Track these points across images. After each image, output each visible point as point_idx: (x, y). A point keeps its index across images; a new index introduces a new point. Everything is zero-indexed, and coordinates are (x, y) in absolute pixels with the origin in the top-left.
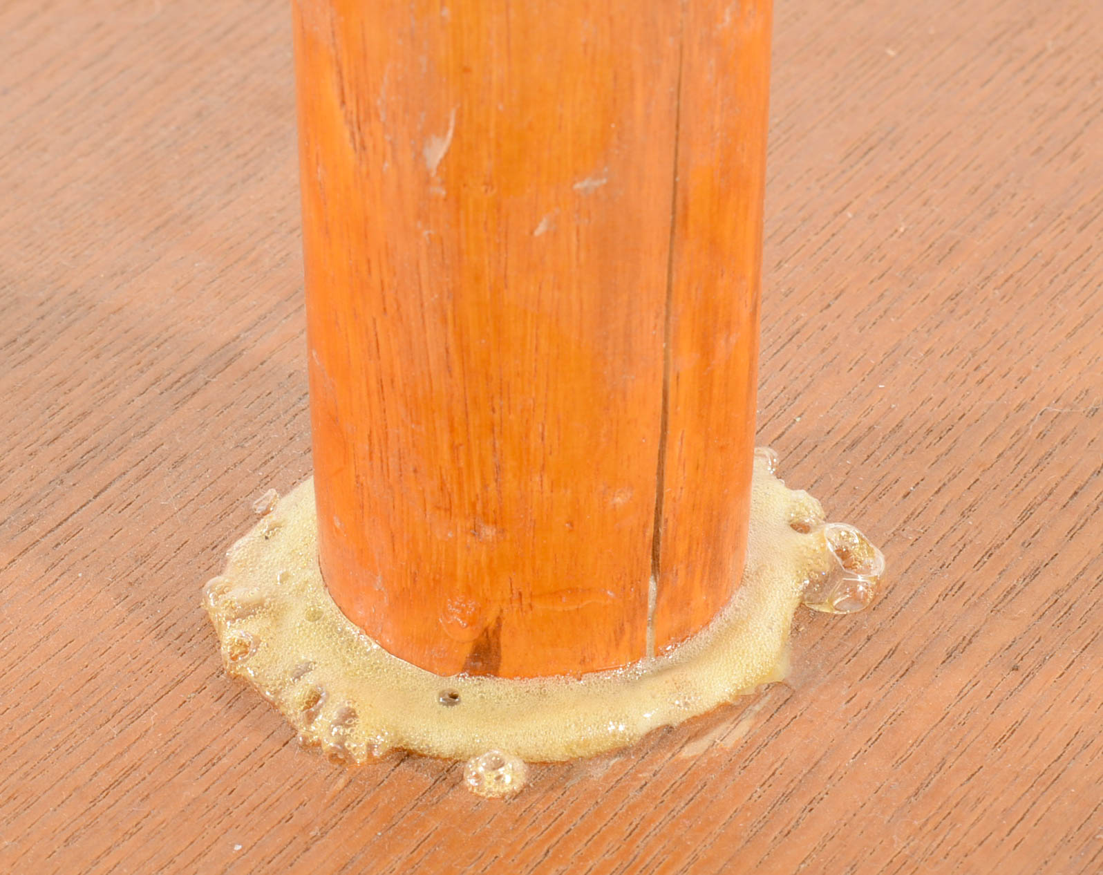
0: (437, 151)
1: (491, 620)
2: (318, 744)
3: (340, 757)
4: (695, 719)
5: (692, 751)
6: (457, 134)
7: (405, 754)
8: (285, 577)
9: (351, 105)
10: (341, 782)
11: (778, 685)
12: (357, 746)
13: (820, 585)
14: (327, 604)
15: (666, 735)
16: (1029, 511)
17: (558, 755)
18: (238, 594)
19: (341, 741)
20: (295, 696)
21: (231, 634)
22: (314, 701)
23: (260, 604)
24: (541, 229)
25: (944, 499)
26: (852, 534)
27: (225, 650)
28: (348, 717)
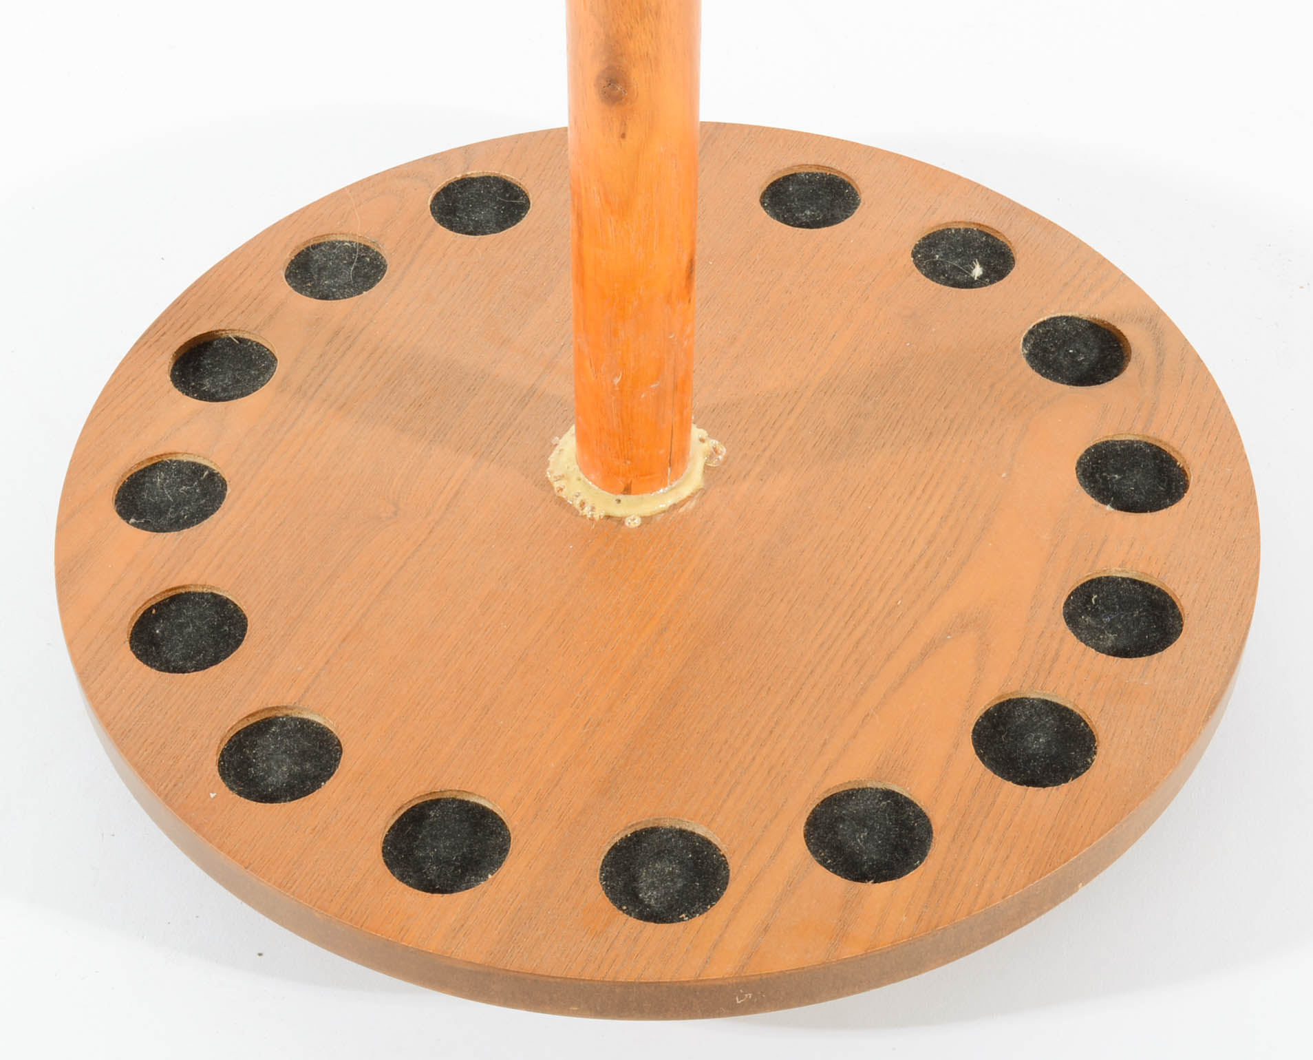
0: (617, 381)
1: (629, 482)
2: (586, 516)
3: (592, 519)
4: (681, 502)
5: (682, 510)
6: (622, 377)
7: (608, 517)
8: (568, 468)
9: (593, 368)
10: (594, 526)
11: (699, 490)
12: (596, 517)
13: (711, 457)
14: (582, 476)
15: (674, 507)
16: (762, 430)
17: (648, 515)
18: (556, 474)
19: (592, 515)
20: (577, 503)
21: (556, 485)
22: (583, 504)
23: (563, 476)
24: (643, 396)
25: (740, 427)
26: (715, 442)
27: (556, 490)
28: (593, 509)
